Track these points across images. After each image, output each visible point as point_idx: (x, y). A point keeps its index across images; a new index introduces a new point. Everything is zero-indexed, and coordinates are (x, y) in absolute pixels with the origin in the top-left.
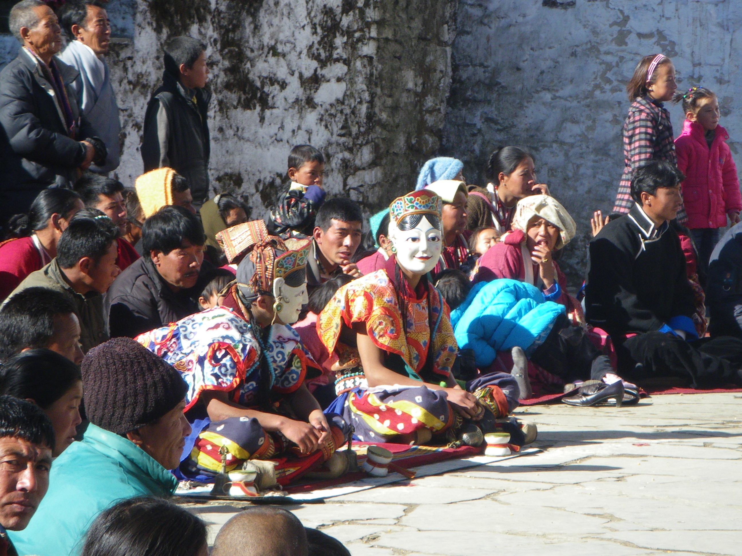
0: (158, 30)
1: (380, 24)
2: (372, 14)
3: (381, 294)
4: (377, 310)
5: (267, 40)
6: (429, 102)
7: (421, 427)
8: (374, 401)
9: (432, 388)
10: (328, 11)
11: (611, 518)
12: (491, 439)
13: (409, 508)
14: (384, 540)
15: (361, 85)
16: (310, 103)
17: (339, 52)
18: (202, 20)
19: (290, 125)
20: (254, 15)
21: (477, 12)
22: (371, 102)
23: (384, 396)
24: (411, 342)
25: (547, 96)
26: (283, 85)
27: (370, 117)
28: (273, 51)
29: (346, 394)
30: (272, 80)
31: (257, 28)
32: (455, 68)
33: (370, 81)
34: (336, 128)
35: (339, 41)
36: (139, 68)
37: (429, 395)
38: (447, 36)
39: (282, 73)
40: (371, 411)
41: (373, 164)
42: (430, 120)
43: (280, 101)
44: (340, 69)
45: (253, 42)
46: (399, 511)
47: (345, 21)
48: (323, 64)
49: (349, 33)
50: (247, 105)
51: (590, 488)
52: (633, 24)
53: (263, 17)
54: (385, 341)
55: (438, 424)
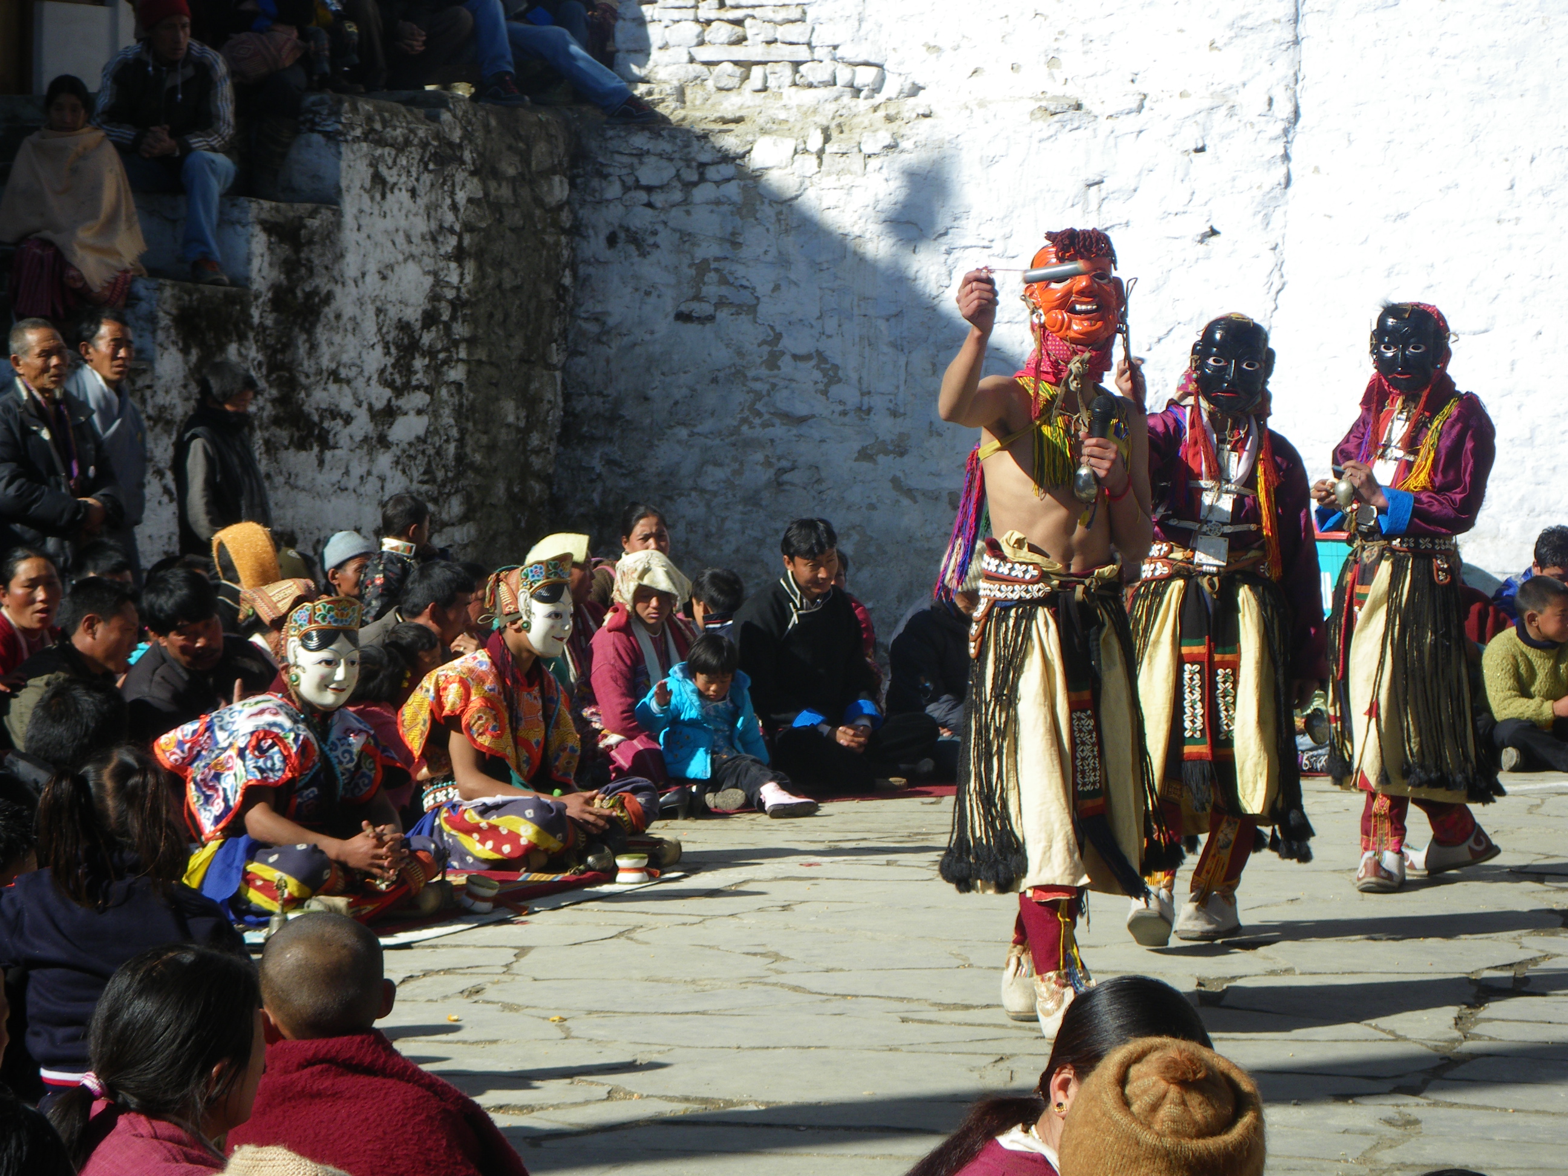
0: (185, 351)
1: (471, 342)
2: (460, 330)
3: (480, 680)
4: (476, 700)
5: (326, 363)
6: (535, 440)
7: (531, 848)
8: (471, 816)
9: (545, 799)
10: (403, 326)
11: (777, 957)
12: (622, 862)
13: (522, 951)
14: (490, 993)
15: (447, 418)
16: (383, 442)
17: (419, 377)
18: (242, 338)
19: (357, 470)
20: (310, 332)
21: (593, 328)
22: (461, 442)
23: (485, 811)
24: (517, 741)
25: (683, 433)
26: (348, 419)
27: (460, 458)
28: (335, 376)
29: (437, 809)
30: (334, 413)
31: (313, 348)
32: (567, 398)
33: (460, 413)
34: (416, 473)
35: (419, 363)
36: (161, 399)
37: (541, 807)
38: (556, 358)
39: (346, 404)
40: (469, 829)
41: (464, 519)
42: (537, 462)
43: (343, 439)
44: (420, 399)
45: (308, 365)
46: (508, 955)
47: (427, 338)
48: (399, 392)
49: (431, 353)
50: (302, 445)
51: (749, 920)
52: (787, 343)
53: (321, 334)
54: (485, 740)
55: (554, 844)
